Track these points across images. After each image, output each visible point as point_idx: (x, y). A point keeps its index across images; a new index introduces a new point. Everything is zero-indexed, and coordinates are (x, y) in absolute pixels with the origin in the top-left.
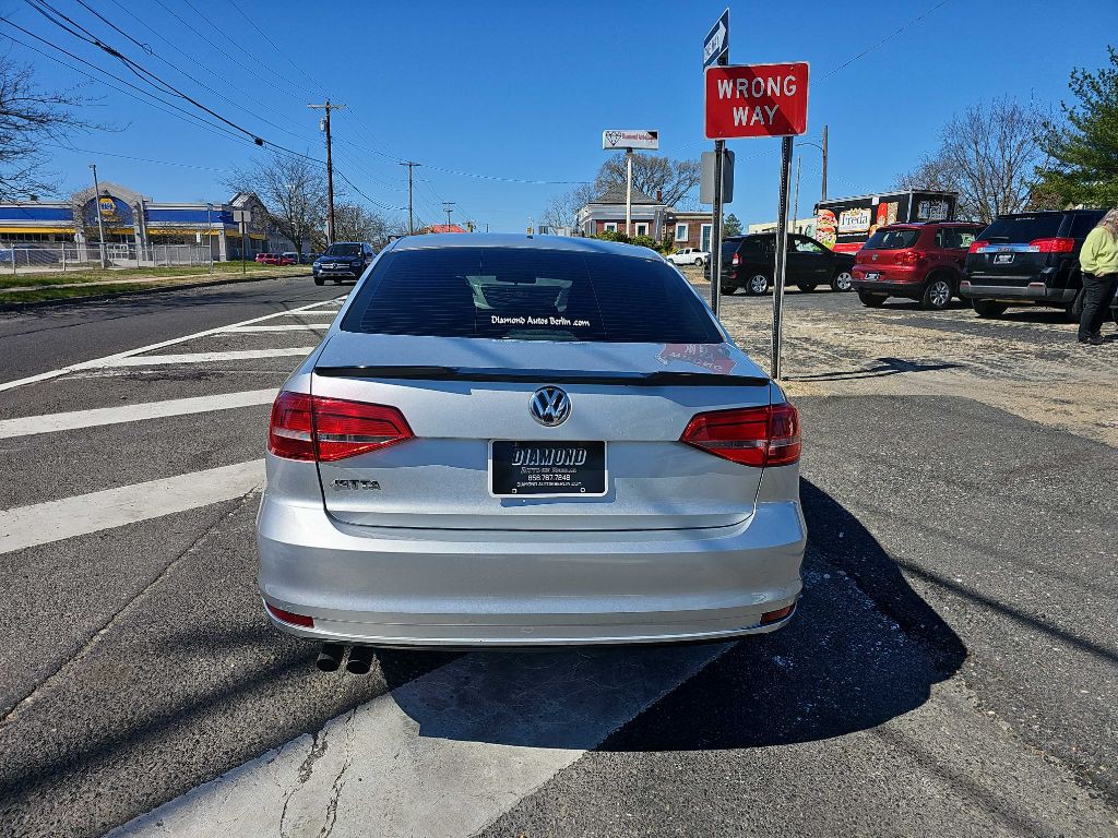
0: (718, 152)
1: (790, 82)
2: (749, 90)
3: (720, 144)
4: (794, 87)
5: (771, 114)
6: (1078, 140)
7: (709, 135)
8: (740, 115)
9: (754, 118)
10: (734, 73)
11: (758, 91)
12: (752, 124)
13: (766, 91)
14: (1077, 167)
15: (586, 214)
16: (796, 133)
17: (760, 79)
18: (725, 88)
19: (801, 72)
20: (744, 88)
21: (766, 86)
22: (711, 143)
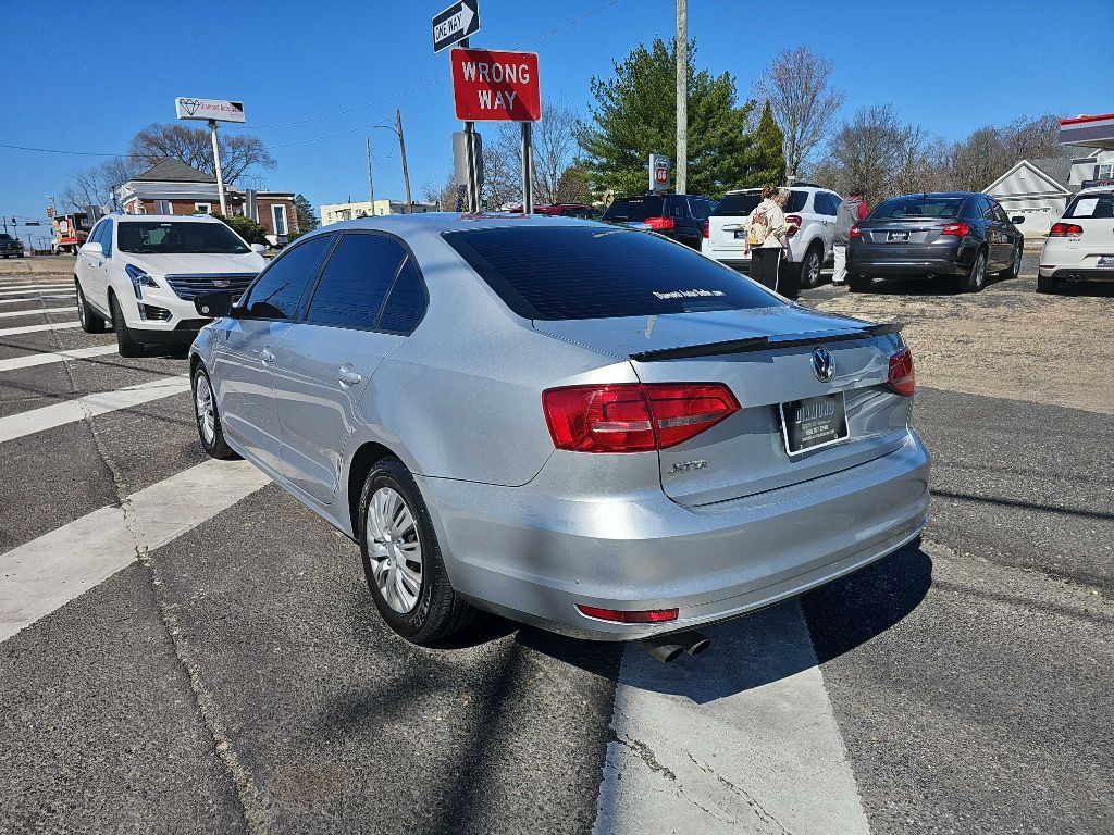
0: (468, 131)
1: (524, 71)
2: (490, 74)
3: (469, 125)
4: (527, 76)
5: (511, 100)
6: (602, 137)
7: (460, 116)
8: (485, 98)
9: (497, 102)
10: (478, 57)
11: (498, 76)
12: (496, 107)
13: (504, 76)
14: (604, 160)
15: (129, 193)
16: (532, 119)
17: (499, 65)
18: (469, 70)
19: (532, 61)
20: (486, 72)
21: (504, 72)
22: (463, 124)
